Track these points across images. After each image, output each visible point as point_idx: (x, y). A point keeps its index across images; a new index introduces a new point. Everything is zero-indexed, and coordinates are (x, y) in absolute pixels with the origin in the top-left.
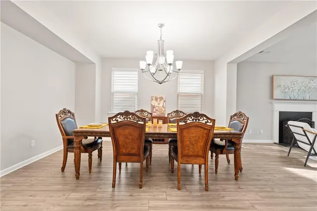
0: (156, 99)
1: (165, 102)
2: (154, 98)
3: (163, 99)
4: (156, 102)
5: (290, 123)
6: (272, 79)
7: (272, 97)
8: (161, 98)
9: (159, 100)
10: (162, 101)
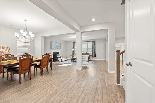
0: (3, 48)
1: (10, 49)
2: (2, 47)
3: (8, 48)
4: (3, 49)
5: (57, 55)
6: (51, 42)
7: (51, 48)
8: (7, 48)
9: (5, 48)
10: (8, 49)
